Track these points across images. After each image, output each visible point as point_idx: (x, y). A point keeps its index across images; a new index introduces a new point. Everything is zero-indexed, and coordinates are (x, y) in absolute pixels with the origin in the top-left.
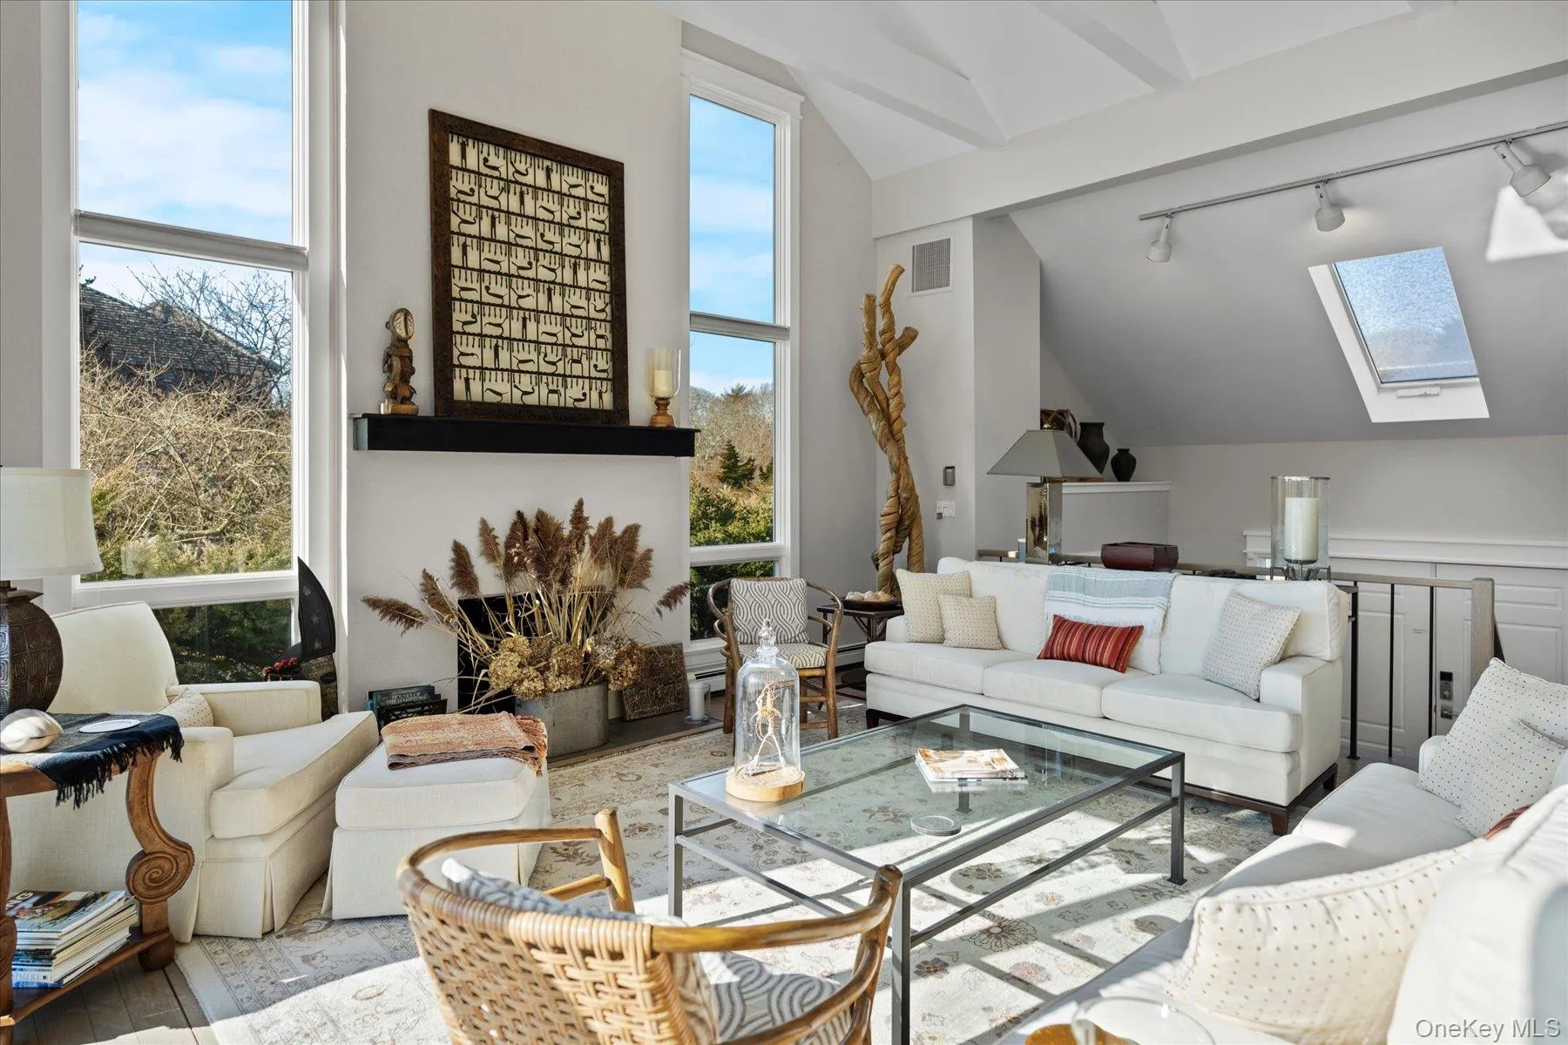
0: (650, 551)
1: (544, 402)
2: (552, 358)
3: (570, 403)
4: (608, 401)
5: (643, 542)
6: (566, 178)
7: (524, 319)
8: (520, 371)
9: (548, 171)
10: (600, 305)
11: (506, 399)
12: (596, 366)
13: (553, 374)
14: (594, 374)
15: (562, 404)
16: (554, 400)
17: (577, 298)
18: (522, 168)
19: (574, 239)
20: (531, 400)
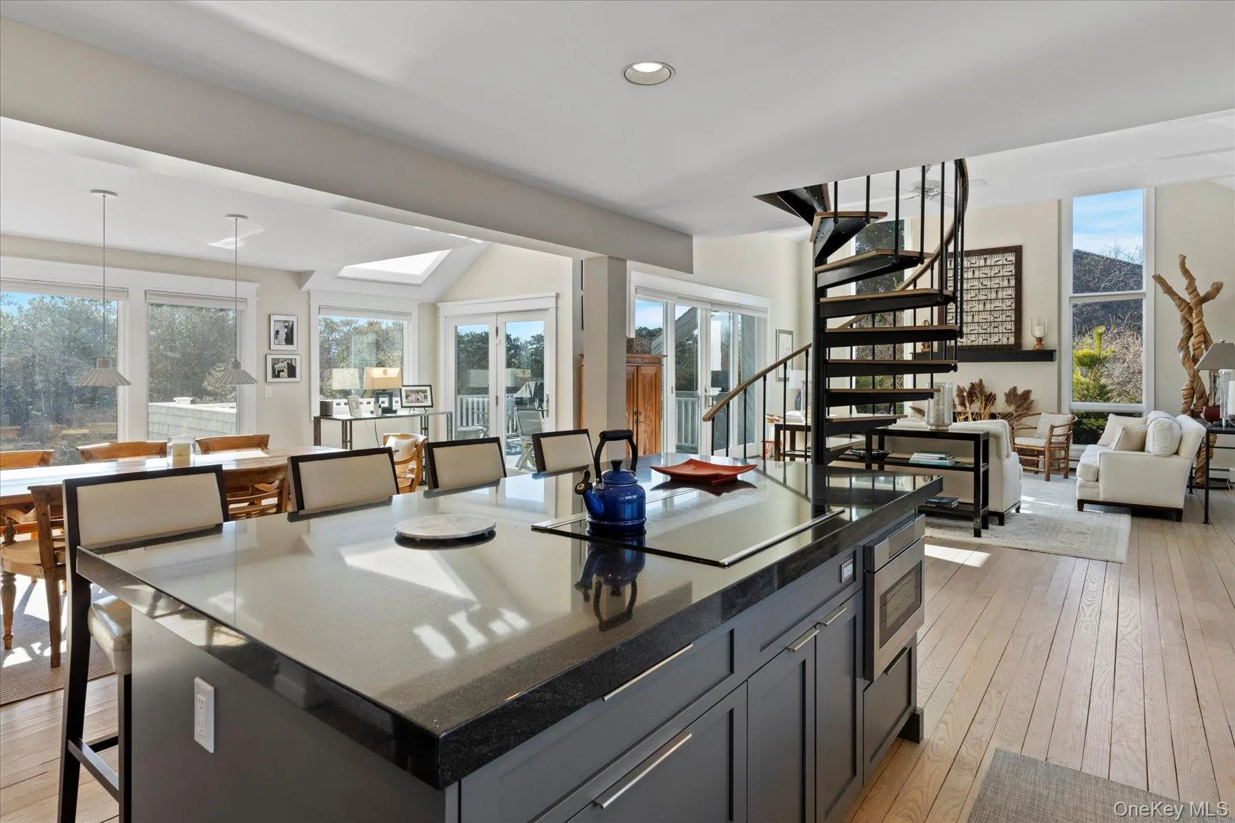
0: (1033, 401)
1: (980, 344)
2: (985, 327)
3: (992, 343)
4: (1012, 341)
5: (1033, 397)
6: (991, 260)
7: (973, 315)
8: (971, 334)
9: (985, 259)
10: (1009, 304)
11: (965, 344)
12: (1005, 328)
13: (985, 333)
14: (1004, 331)
15: (989, 344)
16: (985, 343)
17: (998, 303)
18: (973, 262)
19: (997, 281)
20: (975, 343)
